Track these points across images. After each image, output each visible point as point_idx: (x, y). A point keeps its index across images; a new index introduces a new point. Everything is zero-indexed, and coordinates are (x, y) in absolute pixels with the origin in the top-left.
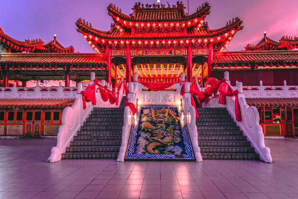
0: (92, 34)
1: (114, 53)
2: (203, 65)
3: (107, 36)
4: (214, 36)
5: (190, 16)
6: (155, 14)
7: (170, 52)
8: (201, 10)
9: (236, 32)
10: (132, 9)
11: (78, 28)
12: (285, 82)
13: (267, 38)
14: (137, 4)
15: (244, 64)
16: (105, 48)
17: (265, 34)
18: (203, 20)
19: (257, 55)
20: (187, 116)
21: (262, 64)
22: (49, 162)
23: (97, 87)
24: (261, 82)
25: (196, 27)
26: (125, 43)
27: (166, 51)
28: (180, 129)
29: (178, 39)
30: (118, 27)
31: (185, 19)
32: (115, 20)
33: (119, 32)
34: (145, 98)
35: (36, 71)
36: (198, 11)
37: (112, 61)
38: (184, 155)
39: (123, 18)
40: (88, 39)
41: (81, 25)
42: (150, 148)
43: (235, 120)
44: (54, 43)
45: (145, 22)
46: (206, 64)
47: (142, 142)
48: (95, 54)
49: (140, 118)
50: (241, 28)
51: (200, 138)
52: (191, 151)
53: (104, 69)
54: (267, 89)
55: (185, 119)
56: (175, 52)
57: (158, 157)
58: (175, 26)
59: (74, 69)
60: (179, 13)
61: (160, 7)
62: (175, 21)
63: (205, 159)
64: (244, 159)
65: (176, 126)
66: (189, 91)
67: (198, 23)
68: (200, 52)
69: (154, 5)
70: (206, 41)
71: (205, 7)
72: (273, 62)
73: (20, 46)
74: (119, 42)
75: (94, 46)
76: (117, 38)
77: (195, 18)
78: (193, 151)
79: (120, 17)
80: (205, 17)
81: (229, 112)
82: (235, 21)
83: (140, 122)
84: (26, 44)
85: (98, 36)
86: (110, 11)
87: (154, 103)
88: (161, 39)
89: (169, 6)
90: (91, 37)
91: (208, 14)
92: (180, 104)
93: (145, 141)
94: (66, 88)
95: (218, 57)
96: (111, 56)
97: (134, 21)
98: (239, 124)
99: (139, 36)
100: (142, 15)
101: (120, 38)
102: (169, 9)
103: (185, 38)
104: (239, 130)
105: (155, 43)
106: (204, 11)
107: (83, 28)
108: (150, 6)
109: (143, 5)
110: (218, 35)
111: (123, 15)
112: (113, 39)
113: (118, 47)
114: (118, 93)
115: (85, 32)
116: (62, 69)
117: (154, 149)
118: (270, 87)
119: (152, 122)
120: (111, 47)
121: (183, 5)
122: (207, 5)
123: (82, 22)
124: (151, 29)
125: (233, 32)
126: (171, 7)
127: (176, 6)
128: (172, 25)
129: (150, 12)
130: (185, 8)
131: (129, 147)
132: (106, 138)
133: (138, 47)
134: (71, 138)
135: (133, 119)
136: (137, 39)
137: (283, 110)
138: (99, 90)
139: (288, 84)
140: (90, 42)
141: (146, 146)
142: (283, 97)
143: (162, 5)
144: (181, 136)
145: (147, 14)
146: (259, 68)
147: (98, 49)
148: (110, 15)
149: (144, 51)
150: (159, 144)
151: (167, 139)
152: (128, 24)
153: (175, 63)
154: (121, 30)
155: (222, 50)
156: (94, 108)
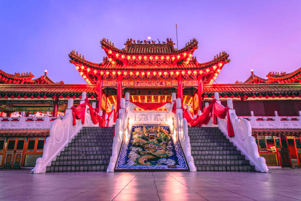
0: (84, 65)
1: (105, 83)
2: (193, 96)
3: (99, 67)
4: (203, 69)
5: (179, 51)
6: (146, 49)
7: (161, 83)
8: (189, 45)
9: (223, 65)
10: (125, 44)
11: (71, 59)
12: (276, 112)
13: (254, 76)
14: (130, 40)
15: (234, 95)
16: (96, 79)
17: (252, 72)
18: (192, 54)
19: (246, 87)
20: (180, 133)
21: (251, 95)
22: (33, 173)
23: (87, 107)
24: (252, 113)
25: (186, 61)
26: (117, 74)
27: (158, 82)
28: (172, 144)
29: (168, 70)
30: (110, 60)
31: (175, 53)
32: (107, 52)
33: (111, 64)
34: (137, 117)
35: (24, 101)
36: (186, 47)
37: (103, 92)
38: (177, 166)
39: (115, 51)
40: (80, 70)
41: (74, 56)
42: (142, 161)
43: (228, 137)
44: (44, 78)
45: (137, 55)
46: (197, 96)
47: (133, 155)
48: (85, 85)
49: (132, 135)
50: (228, 61)
51: (193, 153)
52: (184, 162)
53: (95, 99)
54: (259, 119)
55: (178, 136)
56: (166, 83)
57: (150, 167)
58: (165, 59)
59: (63, 99)
60: (169, 49)
61: (151, 43)
62: (165, 55)
63: (200, 171)
64: (239, 171)
65: (168, 142)
66: (180, 107)
67: (187, 57)
68: (190, 84)
69: (145, 41)
70: (195, 72)
71: (193, 42)
72: (262, 94)
73: (9, 79)
74: (111, 73)
75: (85, 77)
76: (109, 69)
77: (184, 52)
78: (186, 163)
79: (112, 50)
80: (193, 51)
81: (222, 130)
82: (222, 55)
83: (131, 139)
84: (16, 78)
85: (90, 67)
86: (103, 44)
87: (146, 122)
88: (152, 70)
89: (160, 42)
90: (83, 67)
91: (196, 48)
92: (172, 123)
93: (136, 155)
94: (53, 118)
95: (208, 89)
96: (102, 87)
97: (126, 54)
98: (232, 140)
99: (131, 67)
100: (134, 50)
101: (112, 69)
102: (159, 45)
103: (175, 70)
104: (233, 146)
105: (146, 75)
106: (192, 46)
107: (75, 59)
108: (142, 42)
109: (134, 41)
110: (206, 67)
111: (115, 48)
112: (105, 70)
113: (110, 78)
114: (108, 120)
115: (78, 63)
116: (51, 99)
117: (145, 162)
118: (262, 117)
119: (143, 138)
120: (102, 78)
121: (172, 42)
122: (195, 41)
123: (76, 53)
124: (142, 62)
125: (221, 65)
126: (161, 43)
127: (166, 42)
128: (162, 58)
129: (142, 47)
130: (174, 44)
131: (120, 159)
132: (95, 153)
133: (129, 78)
134: (58, 152)
135: (124, 135)
136: (128, 70)
137: (277, 138)
138: (89, 111)
139: (279, 115)
140: (82, 73)
141: (137, 159)
142: (275, 128)
143: (152, 41)
144: (174, 151)
145: (139, 49)
146: (249, 99)
147: (89, 80)
148: (103, 48)
149: (136, 82)
150: (151, 157)
151: (159, 152)
152: (120, 56)
153: (166, 94)
154: (113, 63)
155: (212, 82)
156: (83, 128)
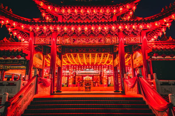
1: (37, 41)
27: (96, 39)
29: (109, 24)
56: (105, 40)
58: (104, 14)
62: (105, 7)
68: (132, 41)
105: (83, 30)
120: (35, 35)
149: (72, 39)
